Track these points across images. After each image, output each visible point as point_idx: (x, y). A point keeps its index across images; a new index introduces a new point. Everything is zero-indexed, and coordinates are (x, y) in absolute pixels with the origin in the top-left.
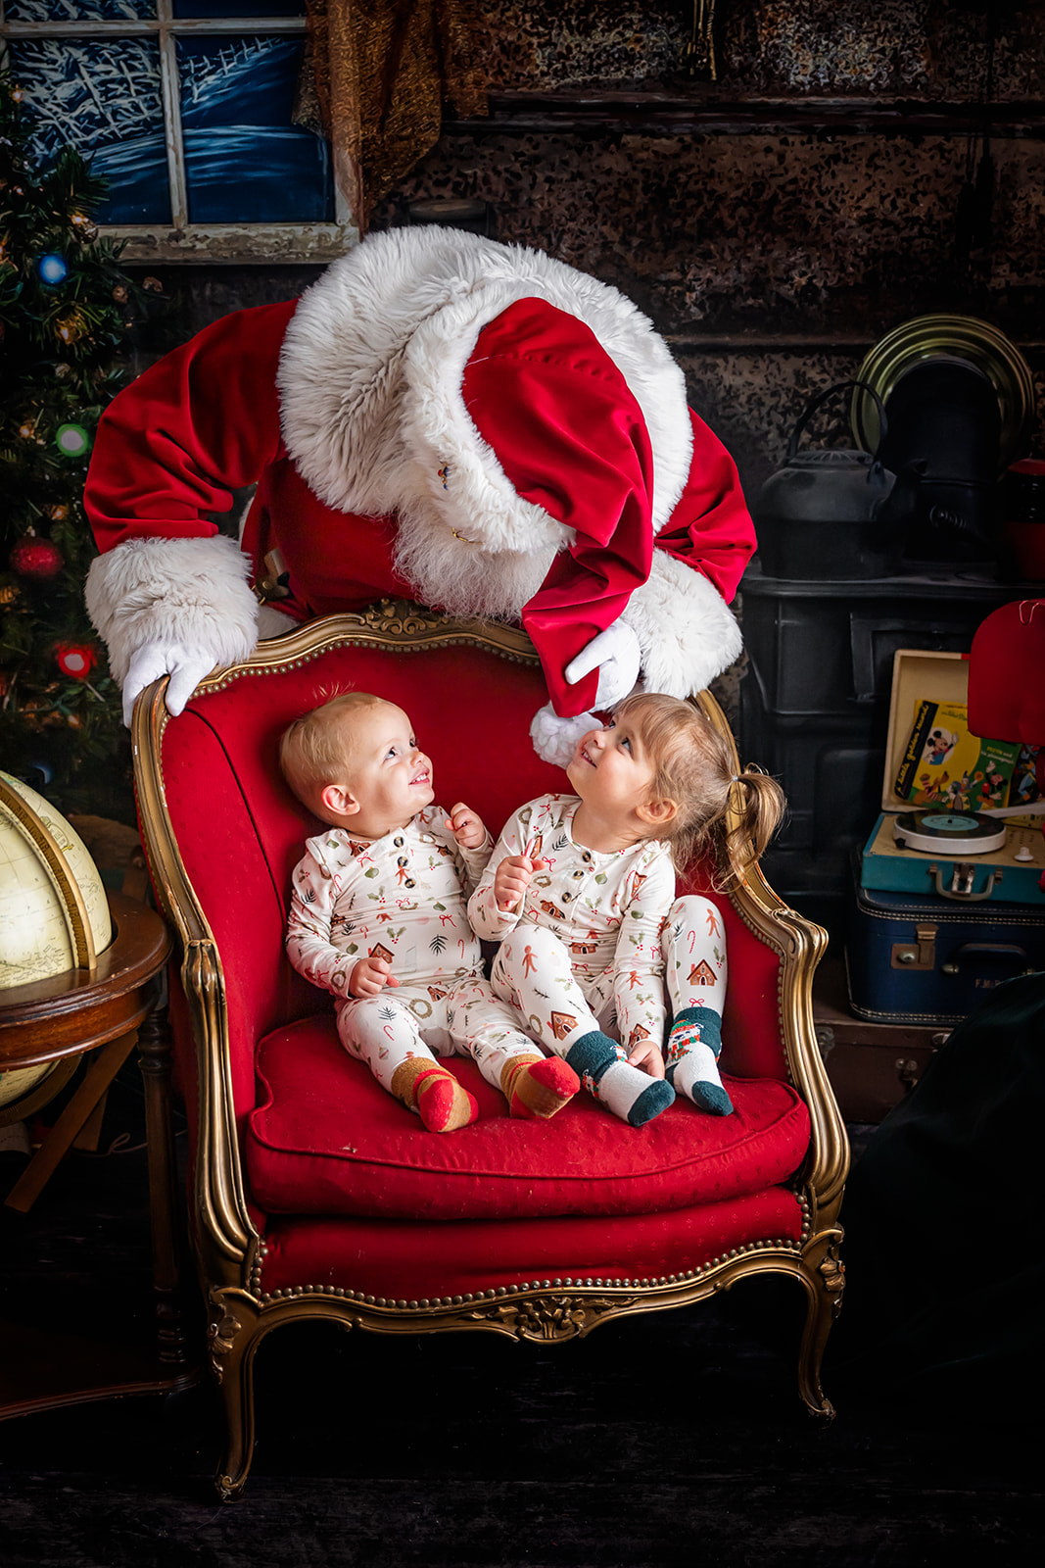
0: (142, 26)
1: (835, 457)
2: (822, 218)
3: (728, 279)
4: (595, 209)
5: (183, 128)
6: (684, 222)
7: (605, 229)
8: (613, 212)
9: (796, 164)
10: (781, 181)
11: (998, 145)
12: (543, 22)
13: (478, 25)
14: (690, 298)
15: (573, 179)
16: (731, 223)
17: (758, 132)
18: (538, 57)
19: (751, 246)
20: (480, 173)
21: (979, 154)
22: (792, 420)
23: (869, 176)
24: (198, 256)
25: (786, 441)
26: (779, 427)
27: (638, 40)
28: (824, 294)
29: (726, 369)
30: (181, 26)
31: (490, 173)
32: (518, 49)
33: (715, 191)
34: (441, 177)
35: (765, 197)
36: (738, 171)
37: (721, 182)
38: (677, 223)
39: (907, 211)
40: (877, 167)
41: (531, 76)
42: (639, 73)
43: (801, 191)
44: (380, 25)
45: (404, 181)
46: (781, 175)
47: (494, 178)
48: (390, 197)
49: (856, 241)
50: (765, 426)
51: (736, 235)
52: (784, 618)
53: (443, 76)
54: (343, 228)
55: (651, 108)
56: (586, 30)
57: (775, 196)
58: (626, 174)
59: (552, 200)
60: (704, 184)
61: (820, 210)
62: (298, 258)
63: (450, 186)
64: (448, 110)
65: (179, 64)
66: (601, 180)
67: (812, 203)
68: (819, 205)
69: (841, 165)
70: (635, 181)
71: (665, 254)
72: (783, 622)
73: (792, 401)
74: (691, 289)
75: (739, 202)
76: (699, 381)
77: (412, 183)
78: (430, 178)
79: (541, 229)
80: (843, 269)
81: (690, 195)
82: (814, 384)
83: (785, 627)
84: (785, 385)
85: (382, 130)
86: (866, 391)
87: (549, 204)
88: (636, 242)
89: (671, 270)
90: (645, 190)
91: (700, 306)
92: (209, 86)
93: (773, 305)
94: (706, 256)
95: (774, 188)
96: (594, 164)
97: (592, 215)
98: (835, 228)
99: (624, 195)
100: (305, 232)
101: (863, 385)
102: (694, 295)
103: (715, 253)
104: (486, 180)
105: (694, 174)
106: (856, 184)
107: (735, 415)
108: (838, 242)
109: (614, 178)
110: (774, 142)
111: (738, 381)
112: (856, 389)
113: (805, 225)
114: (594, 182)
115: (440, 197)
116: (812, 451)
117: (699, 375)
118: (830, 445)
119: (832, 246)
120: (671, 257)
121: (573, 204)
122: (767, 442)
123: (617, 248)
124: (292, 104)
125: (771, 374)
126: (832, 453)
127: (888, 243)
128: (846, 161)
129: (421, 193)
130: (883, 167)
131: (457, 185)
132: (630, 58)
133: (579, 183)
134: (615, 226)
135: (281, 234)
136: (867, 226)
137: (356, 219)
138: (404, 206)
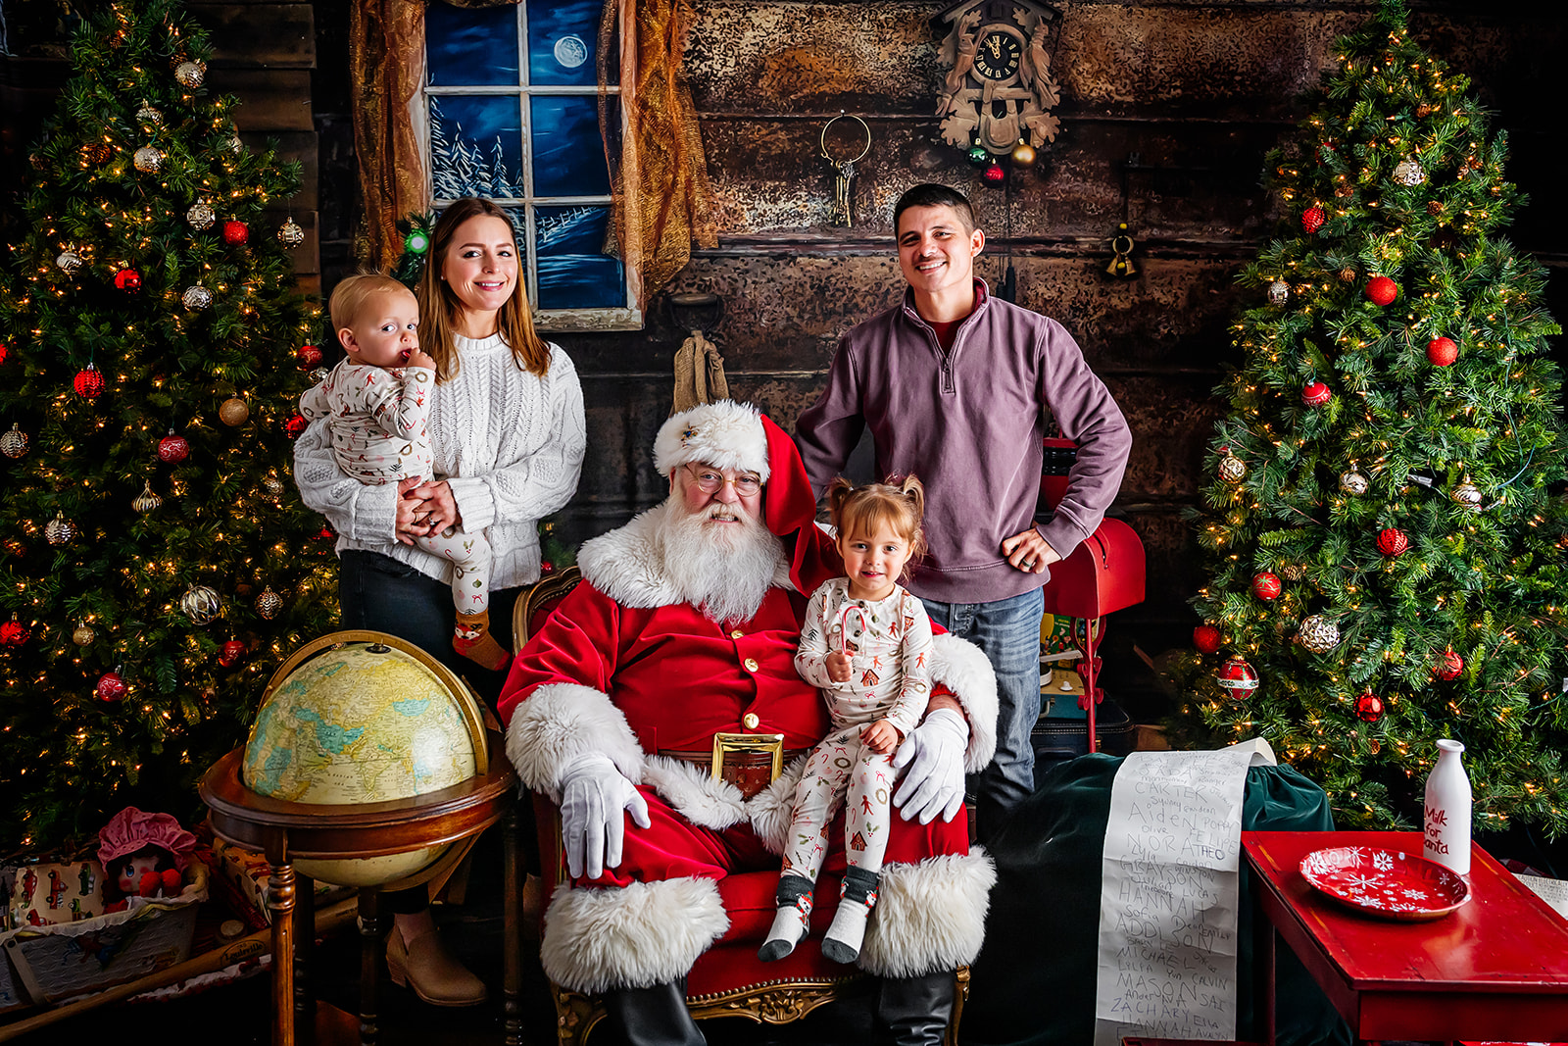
0: (516, 201)
4: (782, 298)
5: (537, 256)
6: (835, 305)
7: (788, 310)
8: (792, 299)
10: (891, 281)
11: (1017, 261)
12: (749, 196)
13: (712, 199)
15: (769, 282)
16: (863, 305)
17: (876, 255)
18: (746, 215)
20: (713, 280)
21: (1006, 266)
24: (544, 328)
27: (805, 206)
30: (539, 201)
31: (719, 279)
32: (735, 211)
33: (852, 288)
34: (690, 281)
36: (866, 276)
37: (856, 282)
38: (831, 305)
41: (743, 226)
42: (806, 224)
44: (656, 199)
45: (668, 284)
46: (891, 278)
47: (721, 282)
48: (660, 293)
53: (691, 226)
54: (631, 311)
55: (811, 244)
56: (775, 201)
57: (888, 289)
58: (800, 279)
59: (756, 293)
60: (846, 284)
62: (604, 328)
63: (696, 286)
64: (694, 245)
65: (536, 222)
66: (786, 282)
70: (805, 282)
71: (825, 322)
75: (867, 293)
77: (673, 285)
78: (684, 282)
79: (750, 310)
81: (838, 290)
85: (655, 256)
87: (755, 296)
88: (807, 316)
89: (828, 332)
90: (812, 287)
92: (553, 233)
96: (781, 273)
97: (780, 302)
99: (799, 290)
100: (608, 314)
104: (717, 283)
105: (840, 278)
109: (792, 281)
110: (886, 260)
114: (781, 283)
115: (690, 293)
120: (828, 324)
121: (769, 296)
123: (796, 320)
124: (602, 242)
129: (679, 291)
131: (700, 286)
132: (801, 216)
133: (772, 284)
134: (794, 307)
135: (594, 315)
137: (639, 306)
138: (668, 298)
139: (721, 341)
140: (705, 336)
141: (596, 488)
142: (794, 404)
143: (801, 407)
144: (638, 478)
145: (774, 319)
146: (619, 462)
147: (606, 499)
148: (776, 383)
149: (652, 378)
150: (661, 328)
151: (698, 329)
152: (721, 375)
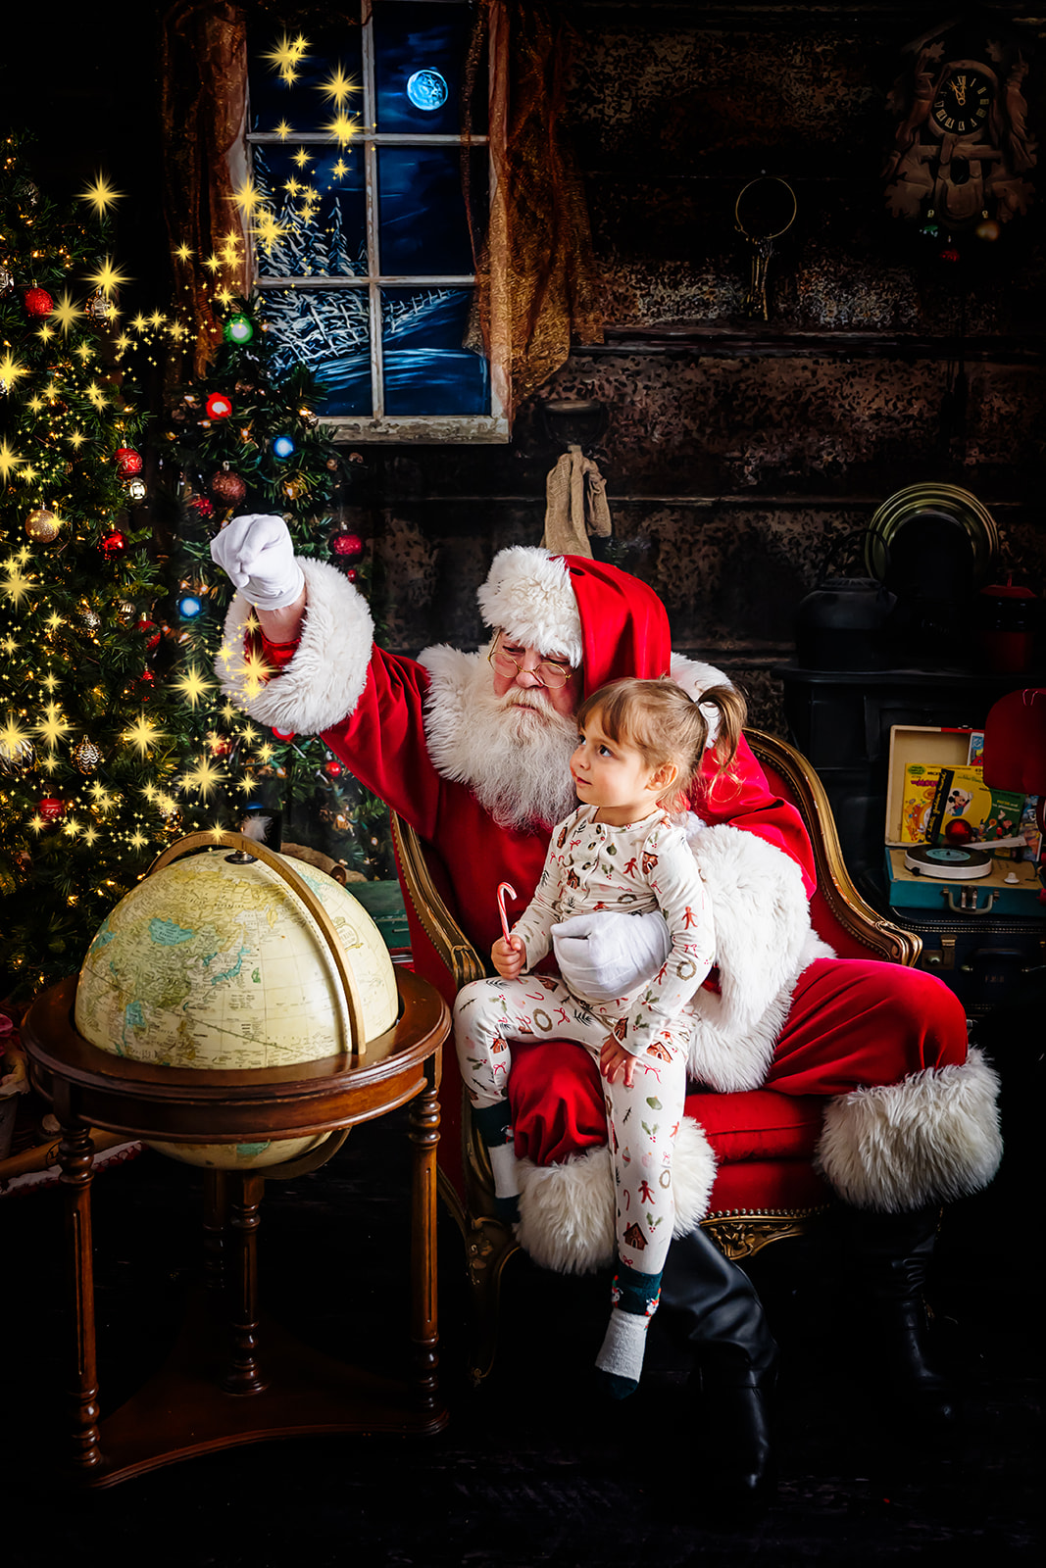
0: (358, 281)
1: (853, 583)
2: (843, 415)
3: (775, 457)
4: (679, 407)
5: (384, 349)
6: (744, 417)
7: (686, 421)
8: (692, 409)
9: (825, 378)
10: (814, 389)
11: (969, 366)
12: (644, 280)
13: (598, 282)
14: (748, 469)
15: (664, 386)
16: (777, 418)
17: (797, 356)
18: (640, 303)
19: (793, 434)
20: (597, 383)
21: (956, 372)
22: (822, 556)
23: (877, 387)
24: (391, 438)
25: (818, 571)
26: (812, 561)
27: (712, 293)
28: (845, 467)
29: (773, 520)
30: (385, 280)
31: (604, 382)
32: (626, 298)
33: (766, 396)
34: (568, 384)
35: (803, 399)
36: (783, 382)
37: (771, 390)
38: (739, 418)
39: (904, 411)
40: (883, 381)
41: (635, 317)
42: (712, 315)
43: (828, 397)
44: (528, 281)
45: (542, 387)
46: (814, 385)
47: (606, 386)
48: (531, 398)
49: (868, 431)
50: (802, 561)
51: (781, 427)
52: (816, 699)
53: (571, 315)
54: (496, 420)
55: (719, 340)
56: (675, 286)
57: (810, 399)
58: (701, 384)
59: (648, 401)
60: (759, 391)
61: (842, 410)
62: (463, 440)
63: (575, 390)
64: (575, 339)
65: (383, 307)
66: (684, 387)
67: (836, 405)
68: (841, 406)
69: (857, 378)
70: (709, 389)
71: (730, 439)
72: (815, 702)
73: (821, 542)
74: (750, 464)
75: (784, 403)
76: (754, 528)
77: (548, 389)
78: (561, 385)
79: (640, 421)
80: (858, 450)
81: (749, 398)
82: (837, 530)
83: (816, 705)
84: (816, 531)
85: (527, 352)
86: (875, 536)
87: (646, 404)
88: (708, 431)
89: (734, 451)
90: (716, 394)
91: (754, 474)
92: (404, 321)
93: (808, 474)
94: (760, 441)
95: (808, 394)
96: (680, 376)
97: (677, 412)
98: (853, 422)
99: (701, 398)
100: (469, 423)
101: (873, 531)
102: (750, 468)
103: (765, 438)
104: (601, 387)
105: (751, 384)
106: (867, 393)
107: (780, 552)
108: (855, 432)
109: (693, 387)
110: (809, 363)
111: (782, 529)
112: (868, 534)
113: (831, 419)
114: (679, 389)
115: (568, 399)
116: (837, 578)
117: (754, 524)
118: (849, 575)
119: (851, 434)
120: (734, 441)
121: (663, 404)
122: (803, 572)
123: (695, 435)
124: (463, 334)
125: (806, 523)
126: (851, 580)
127: (891, 432)
128: (860, 376)
129: (554, 396)
130: (888, 381)
132: (706, 305)
133: (668, 389)
134: (693, 419)
135: (452, 423)
136: (876, 421)
137: (506, 414)
138: (541, 403)
139: (603, 459)
140: (585, 452)
141: (449, 634)
142: (690, 538)
143: (697, 541)
145: (669, 433)
148: (668, 512)
149: (520, 502)
150: (532, 441)
151: (576, 443)
152: (602, 501)
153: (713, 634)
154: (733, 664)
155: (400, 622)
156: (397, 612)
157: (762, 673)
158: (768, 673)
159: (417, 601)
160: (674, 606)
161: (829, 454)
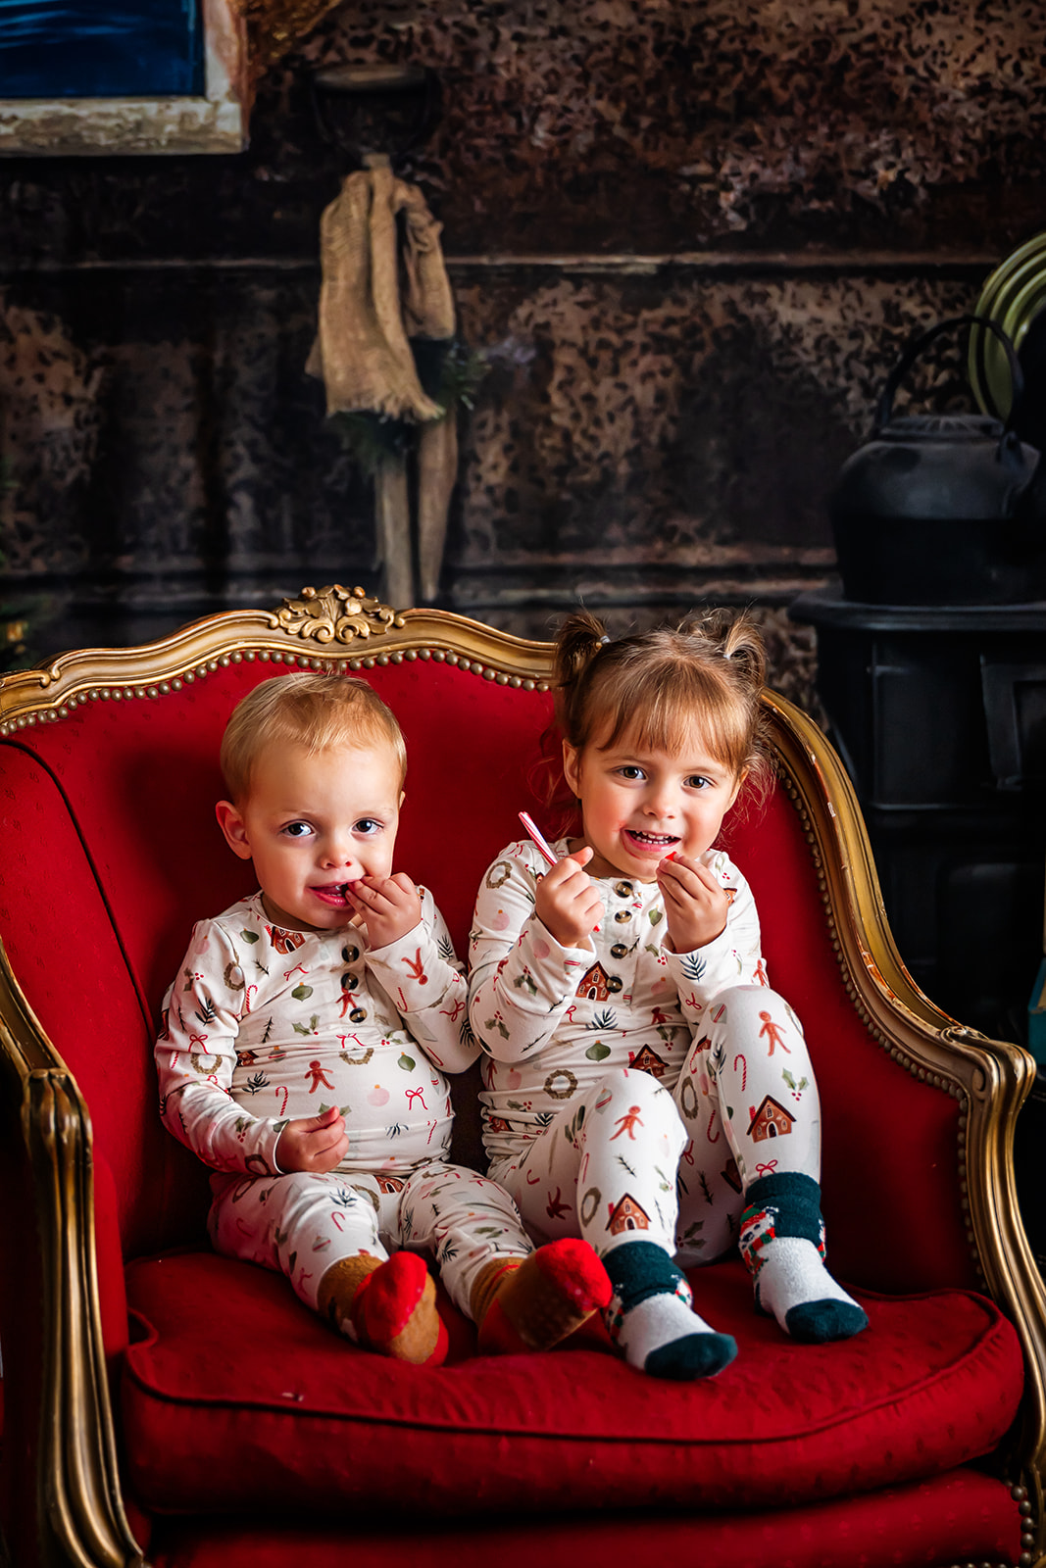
1: (948, 426)
2: (915, 89)
3: (781, 173)
4: (585, 77)
6: (715, 94)
7: (601, 105)
8: (610, 80)
9: (875, 15)
10: (854, 37)
14: (727, 199)
15: (554, 34)
16: (783, 96)
19: (814, 128)
20: (417, 29)
22: (882, 372)
23: (979, 31)
25: (874, 403)
26: (863, 383)
28: (922, 194)
29: (781, 299)
31: (432, 28)
33: (757, 52)
34: (360, 33)
35: (834, 57)
36: (791, 25)
37: (767, 40)
38: (705, 96)
39: (1036, 78)
40: (990, 19)
43: (883, 52)
45: (307, 40)
46: (854, 30)
47: (437, 34)
48: (286, 61)
49: (964, 120)
50: (842, 382)
51: (791, 113)
52: (881, 662)
54: (216, 105)
57: (846, 59)
58: (629, 28)
59: (523, 64)
60: (744, 42)
61: (911, 78)
62: (149, 147)
63: (374, 46)
66: (594, 37)
67: (900, 68)
68: (910, 70)
69: (939, 16)
70: (643, 38)
71: (689, 138)
72: (880, 669)
73: (880, 344)
74: (728, 188)
75: (794, 67)
76: (743, 318)
77: (318, 42)
78: (344, 35)
79: (507, 104)
80: (947, 158)
81: (723, 57)
82: (912, 320)
83: (883, 676)
84: (870, 322)
86: (989, 331)
87: (519, 70)
88: (645, 122)
89: (697, 162)
90: (659, 50)
91: (740, 209)
93: (848, 208)
94: (749, 142)
95: (843, 47)
96: (584, 15)
97: (580, 85)
98: (934, 102)
99: (628, 57)
100: (160, 111)
101: (984, 321)
102: (732, 196)
103: (761, 137)
104: (426, 38)
105: (728, 29)
106: (961, 43)
107: (797, 365)
108: (939, 121)
109: (611, 35)
111: (800, 318)
112: (975, 327)
113: (892, 98)
114: (583, 40)
115: (360, 62)
116: (914, 416)
117: (743, 308)
118: (940, 408)
119: (931, 126)
120: (698, 142)
121: (553, 71)
122: (846, 404)
123: (618, 131)
125: (849, 307)
126: (944, 420)
127: (1012, 122)
128: (946, 11)
129: (332, 56)
130: (1000, 19)
131: (384, 45)
133: (561, 42)
134: (614, 100)
135: (126, 113)
136: (981, 99)
137: (235, 93)
138: (306, 72)
139: (435, 181)
140: (397, 167)
141: (128, 540)
142: (614, 339)
143: (629, 345)
144: (232, 515)
145: (566, 129)
146: (187, 477)
147: (154, 565)
148: (567, 286)
149: (268, 270)
150: (290, 147)
151: (380, 150)
152: (436, 266)
153: (668, 534)
154: (711, 594)
155: (26, 518)
156: (19, 497)
157: (770, 612)
158: (783, 614)
159: (61, 475)
160: (587, 477)
161: (890, 166)
